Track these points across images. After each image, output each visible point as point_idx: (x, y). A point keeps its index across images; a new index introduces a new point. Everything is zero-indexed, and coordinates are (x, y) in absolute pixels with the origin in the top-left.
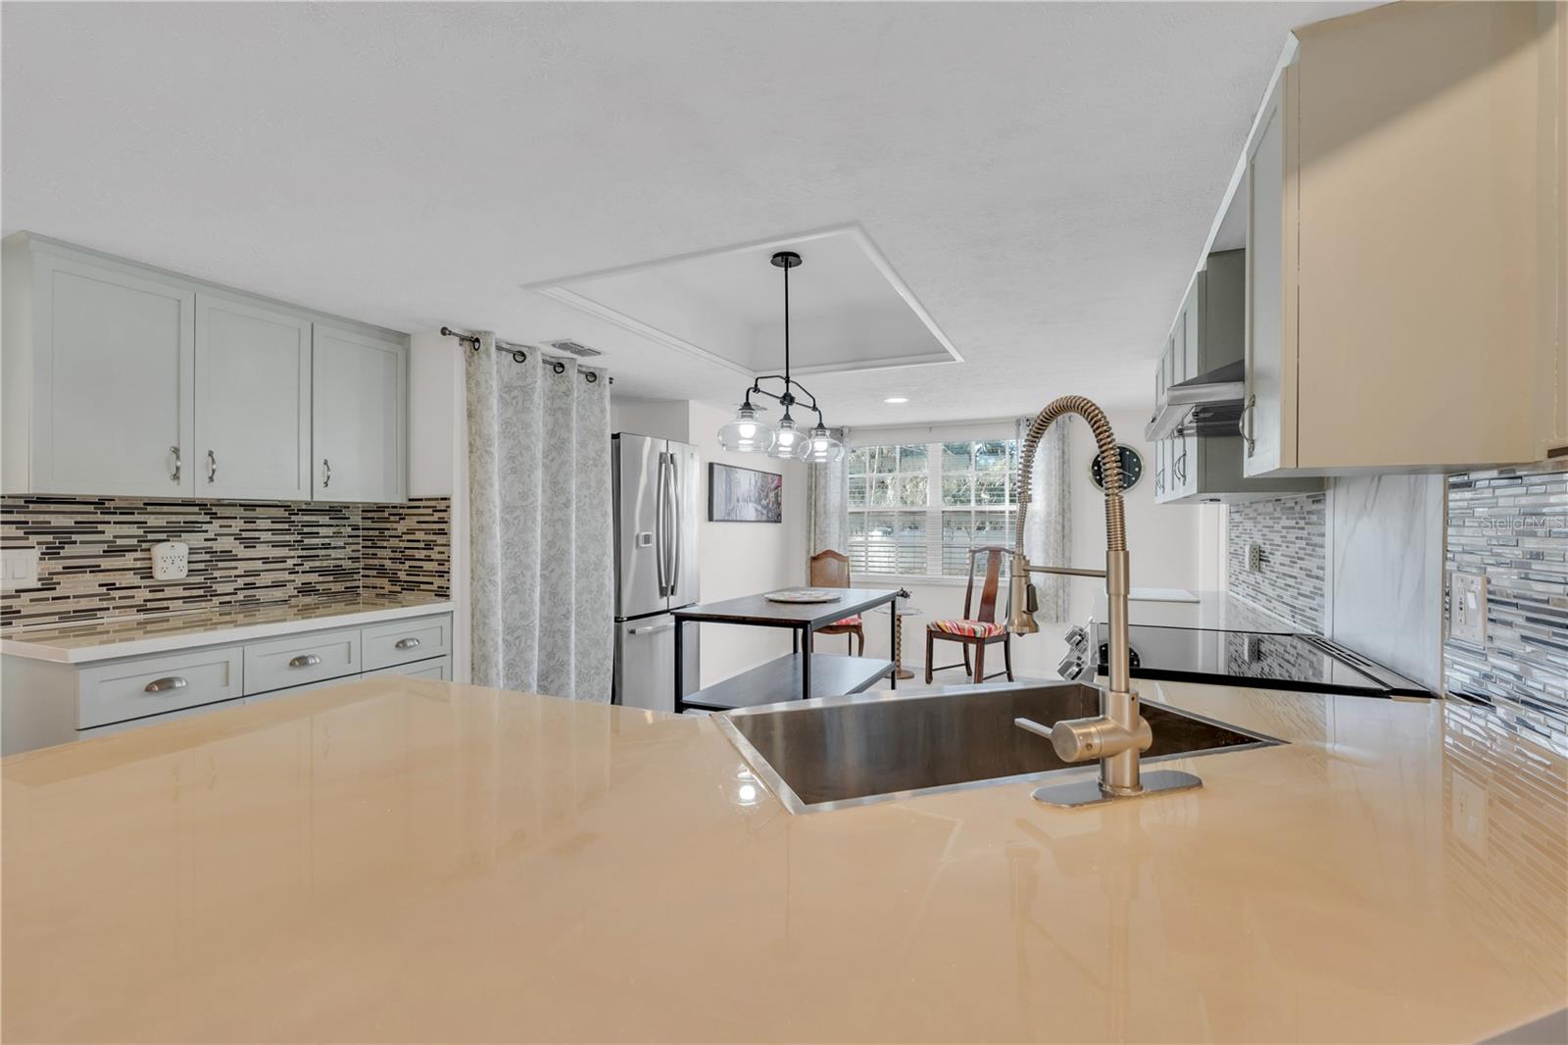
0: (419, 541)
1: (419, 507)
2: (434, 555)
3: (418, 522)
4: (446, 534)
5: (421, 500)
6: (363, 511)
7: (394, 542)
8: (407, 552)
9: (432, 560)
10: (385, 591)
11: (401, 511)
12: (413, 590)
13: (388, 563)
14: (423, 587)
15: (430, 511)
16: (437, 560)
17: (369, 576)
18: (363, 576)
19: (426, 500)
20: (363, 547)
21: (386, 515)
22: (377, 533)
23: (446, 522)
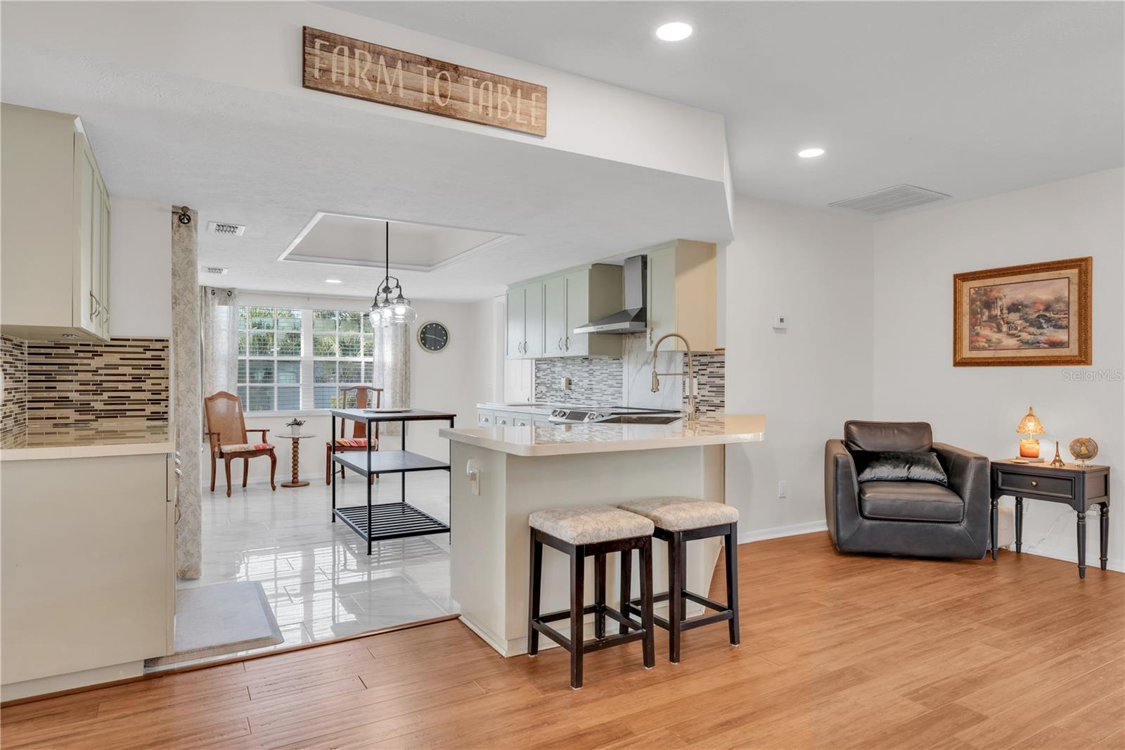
0: (125, 375)
1: (125, 346)
2: (147, 385)
3: (121, 359)
4: (163, 369)
5: (129, 340)
6: (29, 347)
7: (81, 376)
8: (105, 385)
9: (145, 391)
10: (71, 421)
11: (96, 349)
12: (117, 417)
13: (74, 396)
14: (128, 413)
15: (141, 350)
16: (149, 391)
17: (42, 408)
18: (29, 409)
19: (133, 340)
20: (29, 381)
21: (72, 351)
22: (56, 368)
23: (164, 359)
